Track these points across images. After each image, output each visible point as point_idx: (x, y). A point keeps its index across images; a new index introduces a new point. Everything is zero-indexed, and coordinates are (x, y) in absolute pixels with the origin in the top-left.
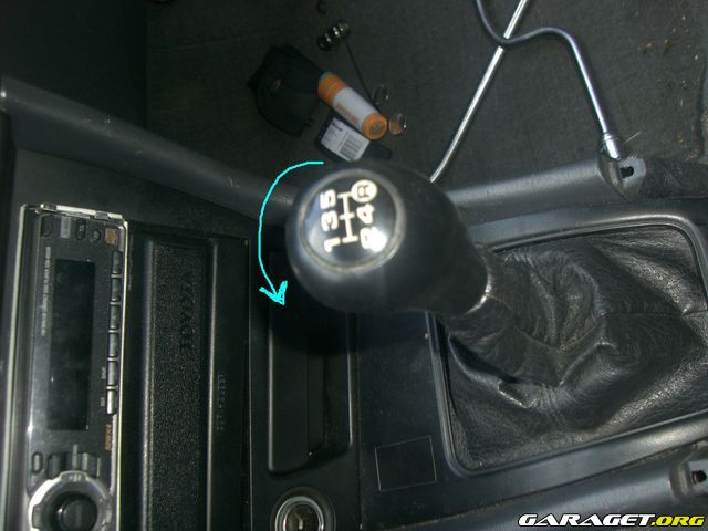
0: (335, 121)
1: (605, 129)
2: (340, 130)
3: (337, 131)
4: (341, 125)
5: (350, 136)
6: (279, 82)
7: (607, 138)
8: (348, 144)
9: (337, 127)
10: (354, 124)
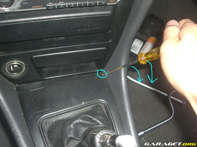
0: (143, 43)
1: (145, 131)
2: (140, 45)
3: (140, 43)
4: (142, 45)
5: (138, 48)
6: (153, 24)
7: (143, 132)
8: (136, 48)
9: (141, 43)
10: (142, 49)
